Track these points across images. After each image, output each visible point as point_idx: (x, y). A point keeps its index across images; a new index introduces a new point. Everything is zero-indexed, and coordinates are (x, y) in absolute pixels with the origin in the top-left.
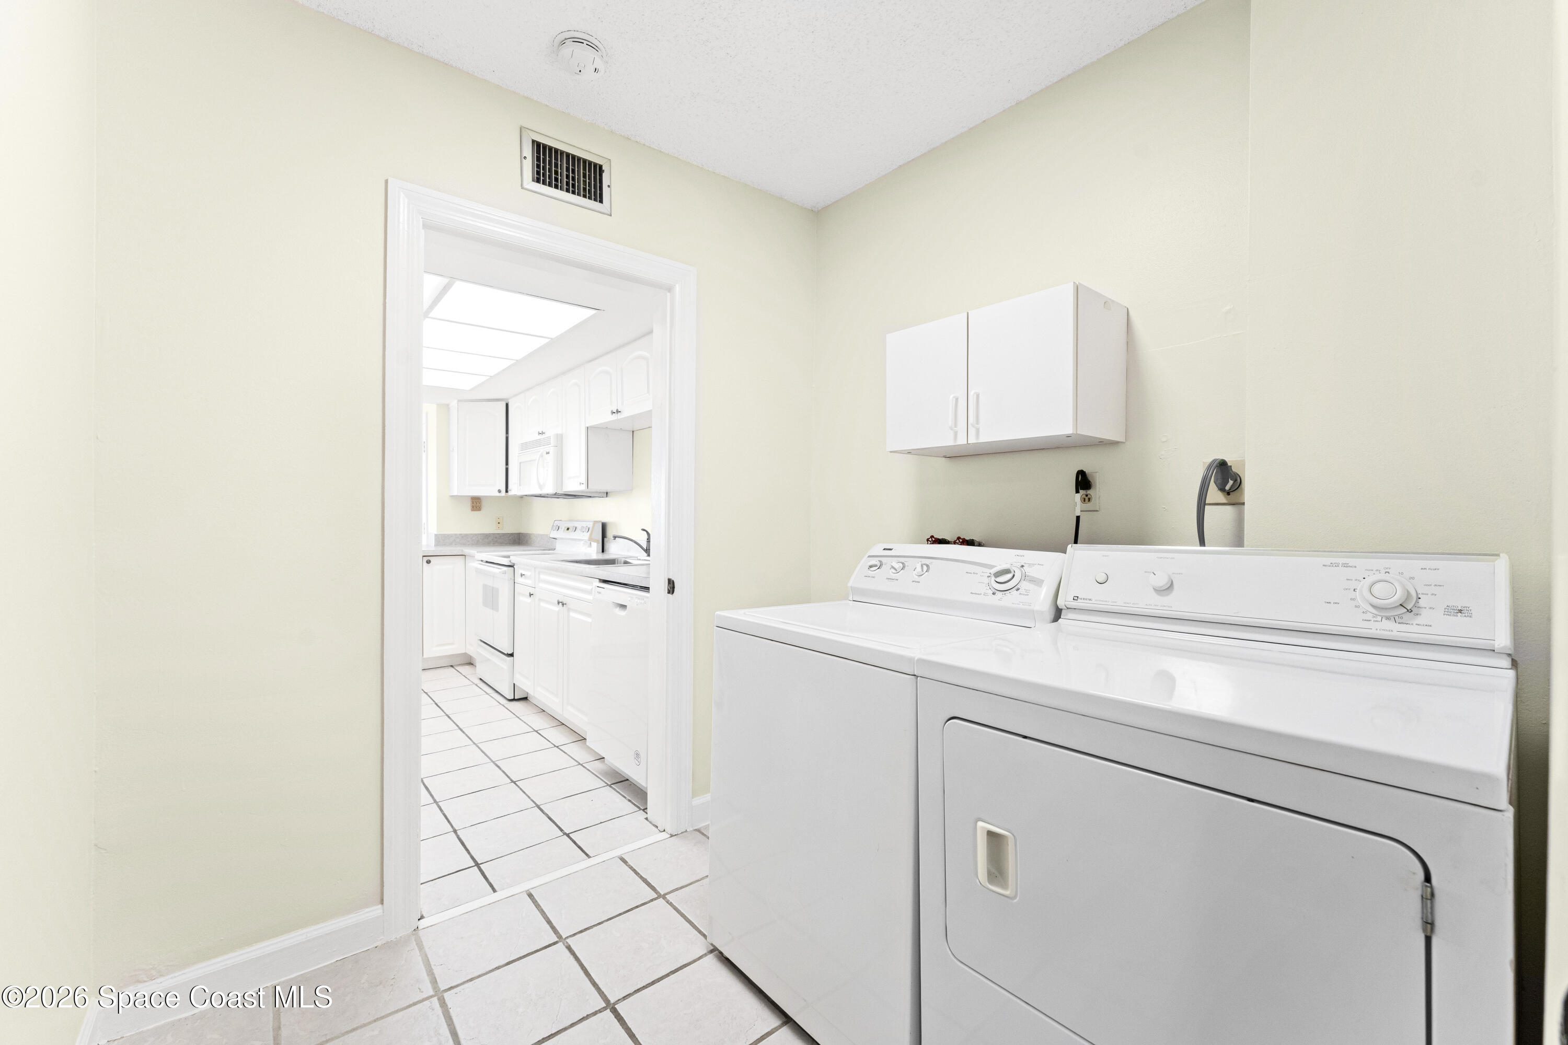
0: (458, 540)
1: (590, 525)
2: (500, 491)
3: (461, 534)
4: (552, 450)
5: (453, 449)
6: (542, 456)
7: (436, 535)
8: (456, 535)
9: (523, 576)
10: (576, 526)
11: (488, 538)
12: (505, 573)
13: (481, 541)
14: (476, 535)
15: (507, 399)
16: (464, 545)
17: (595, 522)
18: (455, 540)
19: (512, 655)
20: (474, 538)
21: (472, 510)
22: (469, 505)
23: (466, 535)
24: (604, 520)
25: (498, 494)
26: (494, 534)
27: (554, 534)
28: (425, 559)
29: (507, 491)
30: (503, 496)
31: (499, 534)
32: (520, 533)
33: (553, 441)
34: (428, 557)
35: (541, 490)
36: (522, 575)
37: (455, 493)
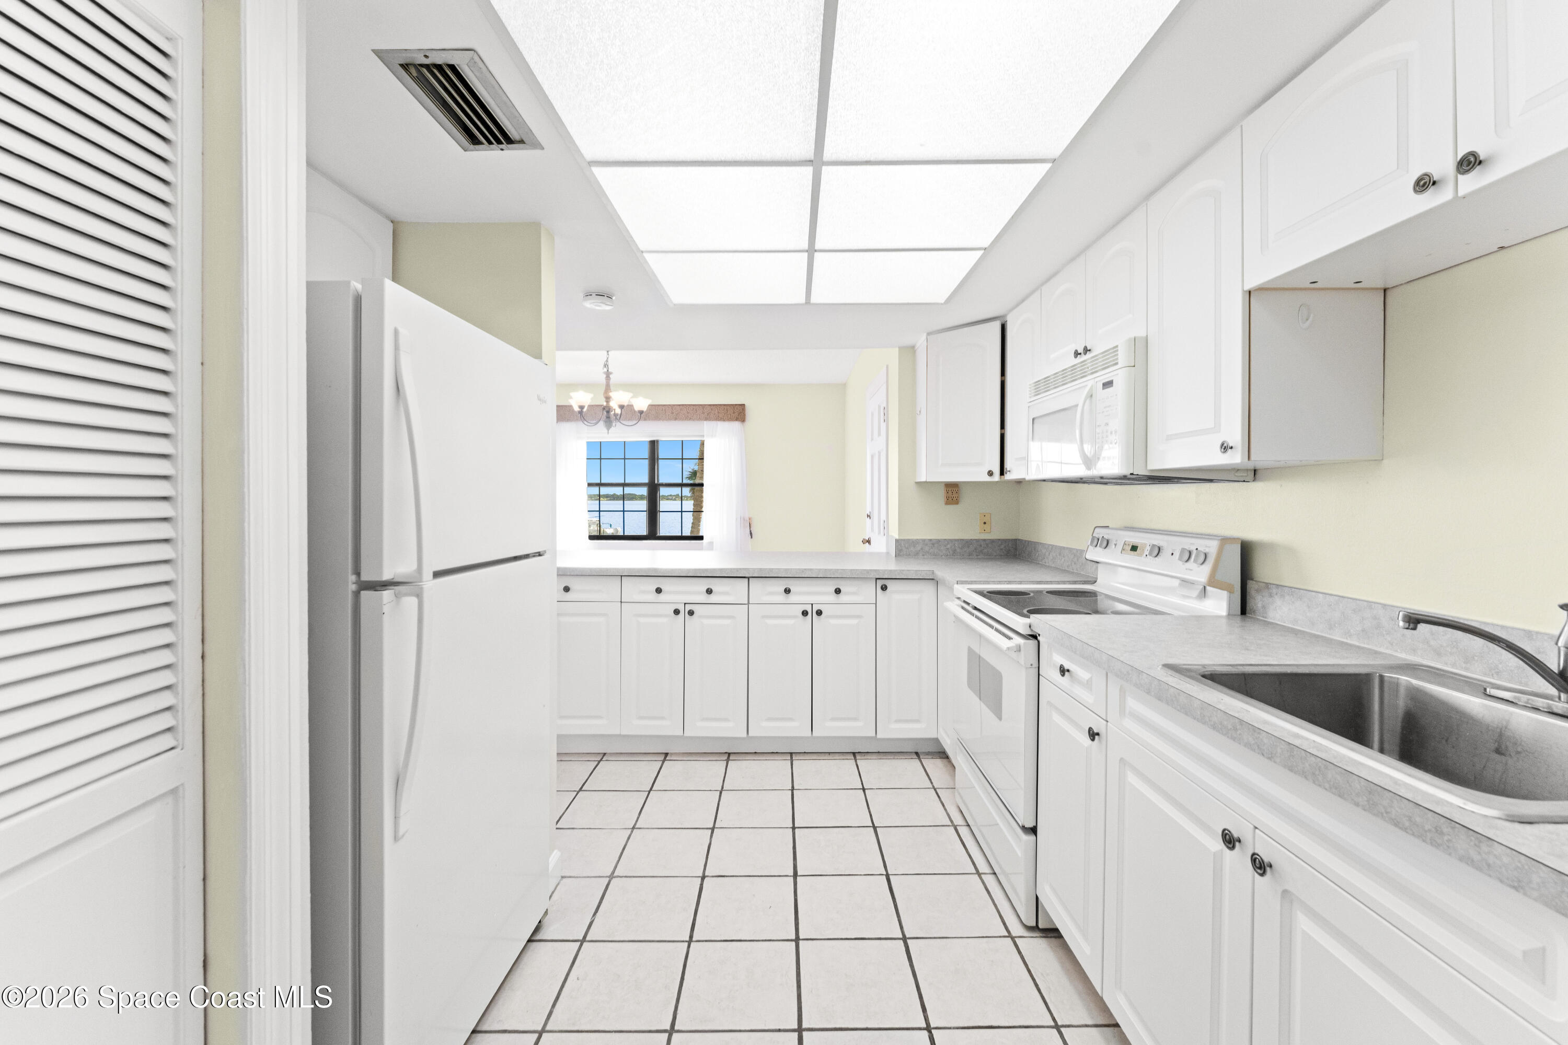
0: (927, 548)
1: (1212, 547)
2: (990, 473)
3: (930, 540)
4: (1120, 376)
5: (920, 412)
6: (1091, 396)
7: (897, 541)
8: (924, 540)
9: (1067, 673)
10: (1161, 544)
11: (968, 547)
12: (1018, 649)
13: (958, 550)
14: (951, 540)
15: (1004, 316)
16: (936, 556)
17: (1225, 541)
18: (922, 549)
19: (1034, 831)
20: (949, 546)
21: (947, 503)
22: (941, 493)
23: (939, 541)
24: (1250, 535)
25: (988, 479)
26: (977, 540)
27: (1094, 554)
28: (880, 583)
29: (1002, 473)
30: (997, 482)
31: (984, 540)
32: (1016, 540)
33: (1123, 357)
34: (883, 580)
35: (1089, 468)
36: (1063, 671)
37: (924, 480)
